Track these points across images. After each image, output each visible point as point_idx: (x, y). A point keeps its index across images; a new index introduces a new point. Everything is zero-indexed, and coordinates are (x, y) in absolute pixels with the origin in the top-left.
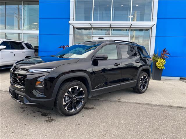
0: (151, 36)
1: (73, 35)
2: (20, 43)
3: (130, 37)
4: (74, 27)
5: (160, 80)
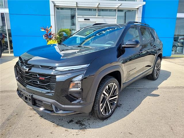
4: (54, 6)
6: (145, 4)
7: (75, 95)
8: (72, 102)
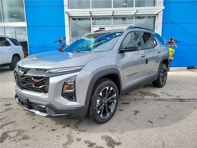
1: (69, 26)
2: (4, 38)
4: (69, 16)
6: (164, 9)
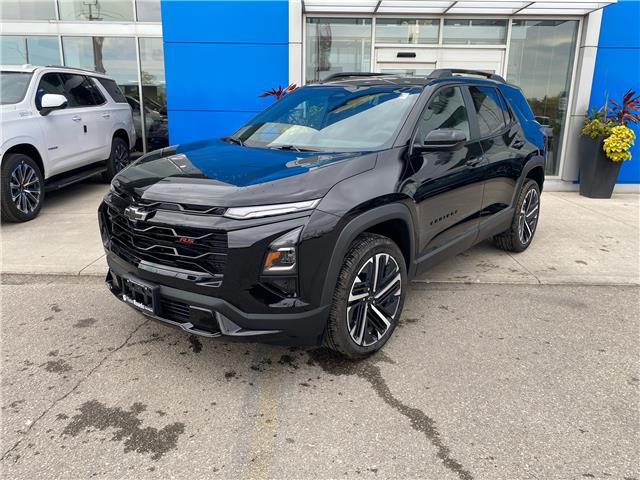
0: (582, 47)
3: (508, 50)
5: (609, 197)
7: (280, 284)
8: (272, 306)
